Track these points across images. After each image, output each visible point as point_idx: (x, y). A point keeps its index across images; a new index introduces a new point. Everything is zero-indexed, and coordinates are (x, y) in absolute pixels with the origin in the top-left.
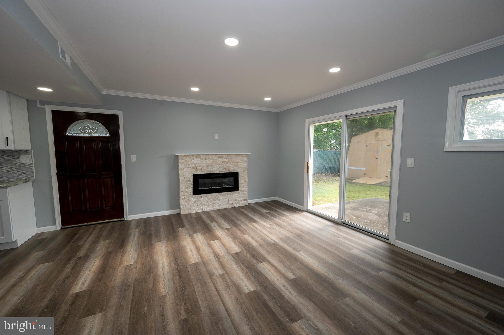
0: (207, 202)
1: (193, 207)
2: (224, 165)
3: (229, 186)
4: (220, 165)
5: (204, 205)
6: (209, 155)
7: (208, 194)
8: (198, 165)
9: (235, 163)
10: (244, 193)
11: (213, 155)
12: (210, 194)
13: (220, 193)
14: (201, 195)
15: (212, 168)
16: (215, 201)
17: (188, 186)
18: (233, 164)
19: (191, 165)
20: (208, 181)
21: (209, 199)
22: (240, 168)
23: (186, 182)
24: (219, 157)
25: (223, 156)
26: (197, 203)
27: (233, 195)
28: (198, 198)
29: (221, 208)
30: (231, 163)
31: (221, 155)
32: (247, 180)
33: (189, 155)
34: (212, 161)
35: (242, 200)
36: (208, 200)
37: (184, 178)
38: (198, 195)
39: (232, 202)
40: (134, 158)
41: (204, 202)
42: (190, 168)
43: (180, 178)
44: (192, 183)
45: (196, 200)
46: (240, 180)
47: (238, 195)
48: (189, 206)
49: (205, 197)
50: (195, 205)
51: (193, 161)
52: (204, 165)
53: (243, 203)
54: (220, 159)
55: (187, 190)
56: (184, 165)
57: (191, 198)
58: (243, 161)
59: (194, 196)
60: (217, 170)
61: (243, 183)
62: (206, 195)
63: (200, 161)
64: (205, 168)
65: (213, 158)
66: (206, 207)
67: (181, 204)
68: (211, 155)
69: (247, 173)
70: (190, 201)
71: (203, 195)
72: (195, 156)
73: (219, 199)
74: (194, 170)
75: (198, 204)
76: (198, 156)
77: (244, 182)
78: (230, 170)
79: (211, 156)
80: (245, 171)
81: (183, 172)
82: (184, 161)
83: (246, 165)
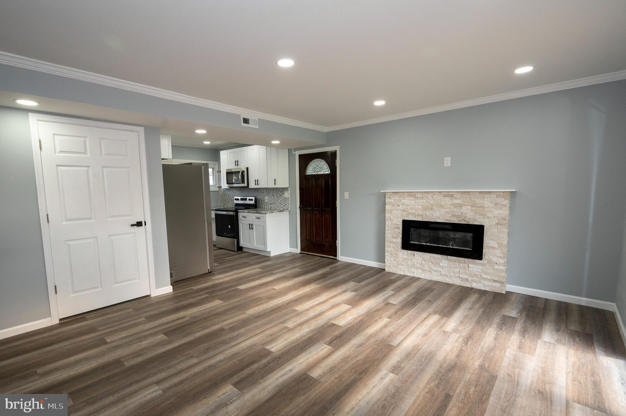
0: (421, 264)
1: (400, 266)
2: (454, 209)
3: (462, 248)
4: (447, 210)
5: (417, 268)
6: (428, 192)
7: (424, 253)
8: (411, 206)
9: (477, 208)
10: (496, 267)
11: (434, 193)
12: (427, 254)
13: (445, 257)
14: (413, 252)
15: (432, 213)
16: (435, 266)
17: (395, 236)
18: (473, 208)
19: (401, 206)
20: (424, 232)
21: (425, 261)
22: (488, 217)
23: (393, 228)
24: (445, 196)
25: (452, 193)
26: (407, 262)
27: (470, 265)
28: (409, 255)
29: (445, 282)
30: (469, 207)
31: (449, 192)
32: (506, 242)
33: (398, 192)
34: (432, 202)
35: (489, 280)
36: (423, 262)
37: (391, 223)
38: (408, 251)
39: (467, 277)
40: (347, 195)
41: (417, 263)
42: (399, 211)
43: (387, 223)
44: (401, 232)
45: (405, 257)
46: (488, 241)
47: (481, 267)
48: (397, 263)
49: (419, 257)
50: (403, 263)
51: (403, 201)
52: (420, 207)
53: (493, 286)
54: (447, 199)
55: (394, 240)
56: (392, 206)
57: (399, 252)
58: (496, 204)
59: (403, 250)
60: (441, 218)
61: (494, 248)
62: (420, 253)
63: (413, 202)
64: (420, 213)
65: (434, 198)
66: (420, 271)
67: (386, 257)
68: (431, 192)
69: (506, 231)
70: (397, 256)
71: (416, 253)
72: (407, 193)
73: (441, 264)
74: (405, 213)
75: (408, 264)
76: (410, 194)
77: (497, 246)
78: (466, 219)
79: (430, 196)
80: (501, 225)
81: (390, 216)
82: (393, 201)
83: (504, 212)
